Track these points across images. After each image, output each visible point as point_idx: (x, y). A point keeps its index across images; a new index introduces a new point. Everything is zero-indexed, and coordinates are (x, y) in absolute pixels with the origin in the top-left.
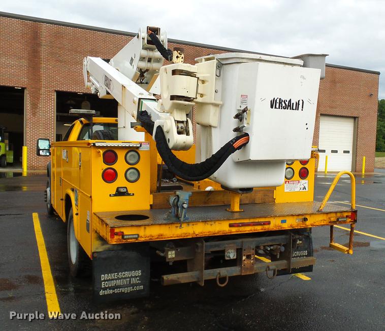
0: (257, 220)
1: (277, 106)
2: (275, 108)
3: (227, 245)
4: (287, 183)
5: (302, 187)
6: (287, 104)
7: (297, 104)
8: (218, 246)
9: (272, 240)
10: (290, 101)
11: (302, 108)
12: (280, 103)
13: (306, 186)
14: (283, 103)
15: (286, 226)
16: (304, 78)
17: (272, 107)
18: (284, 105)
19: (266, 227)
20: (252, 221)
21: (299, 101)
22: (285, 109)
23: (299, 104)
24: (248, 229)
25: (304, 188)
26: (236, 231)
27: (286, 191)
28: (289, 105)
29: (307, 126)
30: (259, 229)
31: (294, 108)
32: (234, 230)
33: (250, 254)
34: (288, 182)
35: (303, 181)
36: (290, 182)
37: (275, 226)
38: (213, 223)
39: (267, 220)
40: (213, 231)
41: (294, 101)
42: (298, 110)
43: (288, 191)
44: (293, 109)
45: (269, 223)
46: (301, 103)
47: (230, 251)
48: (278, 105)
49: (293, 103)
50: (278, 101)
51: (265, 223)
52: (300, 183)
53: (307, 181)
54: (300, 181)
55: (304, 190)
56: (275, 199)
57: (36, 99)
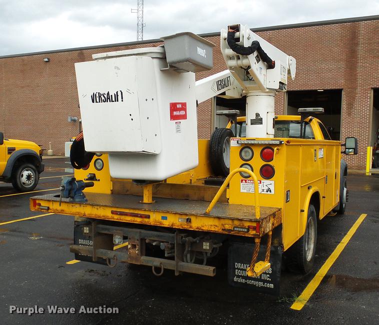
0: (136, 212)
1: (98, 101)
2: (96, 102)
3: (115, 231)
4: (244, 181)
5: (266, 188)
6: (106, 97)
7: (116, 96)
8: (108, 230)
9: (158, 236)
10: (108, 93)
11: (122, 99)
12: (100, 97)
13: (272, 188)
14: (102, 96)
15: (166, 224)
16: (118, 69)
17: (93, 102)
18: (103, 98)
19: (147, 220)
20: (132, 211)
21: (117, 92)
22: (105, 102)
23: (118, 96)
24: (128, 219)
25: (269, 190)
26: (117, 219)
27: (242, 191)
28: (108, 98)
29: (131, 117)
30: (138, 220)
31: (114, 100)
32: (116, 218)
33: (135, 244)
34: (246, 181)
35: (267, 182)
36: (247, 181)
37: (155, 221)
38: (98, 207)
39: (147, 213)
40: (99, 214)
41: (112, 93)
42: (118, 101)
43: (245, 191)
44: (112, 101)
45: (148, 217)
46: (119, 94)
47: (117, 236)
48: (98, 99)
49: (112, 96)
50: (97, 95)
51: (141, 216)
52: (262, 183)
53: (272, 182)
54: (262, 181)
55: (269, 193)
56: (228, 199)
57: (352, 99)
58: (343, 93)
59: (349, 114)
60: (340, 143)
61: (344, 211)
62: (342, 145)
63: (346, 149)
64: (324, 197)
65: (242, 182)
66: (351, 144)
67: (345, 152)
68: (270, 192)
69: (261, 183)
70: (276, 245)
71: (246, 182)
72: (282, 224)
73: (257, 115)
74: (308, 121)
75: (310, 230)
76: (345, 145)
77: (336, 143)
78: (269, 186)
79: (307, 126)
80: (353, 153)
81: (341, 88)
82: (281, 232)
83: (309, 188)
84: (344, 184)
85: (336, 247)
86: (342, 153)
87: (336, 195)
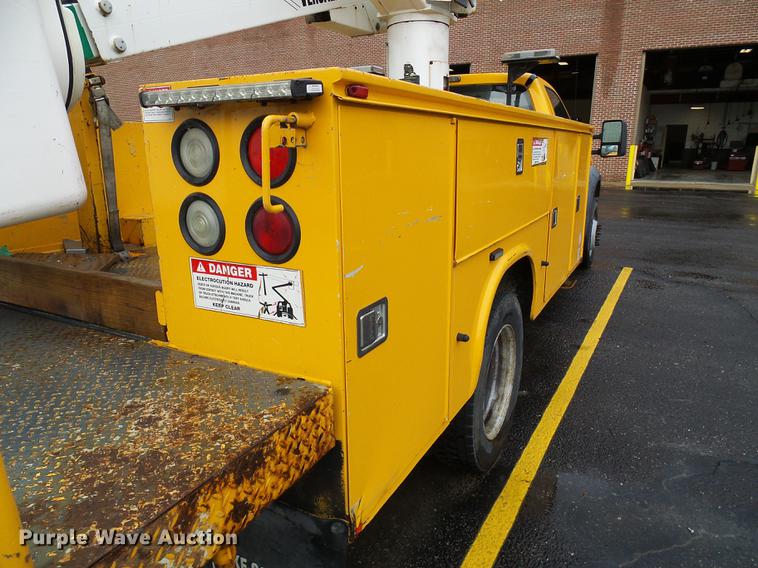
4: (201, 268)
5: (273, 299)
13: (294, 298)
25: (284, 309)
27: (199, 302)
34: (206, 264)
35: (275, 274)
36: (212, 268)
43: (207, 304)
52: (259, 278)
53: (294, 276)
54: (259, 270)
55: (285, 319)
56: (166, 330)
57: (612, 68)
58: (598, 60)
59: (606, 94)
60: (591, 130)
61: (591, 263)
62: (595, 138)
63: (602, 144)
64: (545, 264)
65: (195, 270)
66: (613, 133)
67: (598, 152)
68: (291, 316)
69: (254, 278)
70: (325, 516)
71: (208, 272)
72: (338, 444)
73: (408, 69)
74: (523, 83)
75: (505, 351)
76: (600, 137)
77: (581, 128)
78: (285, 292)
79: (522, 95)
80: (616, 154)
81: (594, 52)
82: (338, 476)
83: (492, 258)
84: (593, 214)
85: (571, 361)
86: (593, 153)
87: (576, 246)
